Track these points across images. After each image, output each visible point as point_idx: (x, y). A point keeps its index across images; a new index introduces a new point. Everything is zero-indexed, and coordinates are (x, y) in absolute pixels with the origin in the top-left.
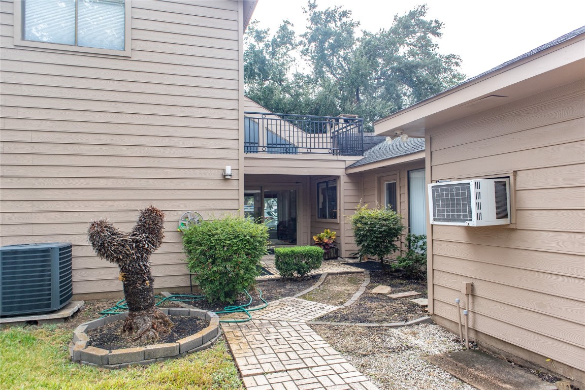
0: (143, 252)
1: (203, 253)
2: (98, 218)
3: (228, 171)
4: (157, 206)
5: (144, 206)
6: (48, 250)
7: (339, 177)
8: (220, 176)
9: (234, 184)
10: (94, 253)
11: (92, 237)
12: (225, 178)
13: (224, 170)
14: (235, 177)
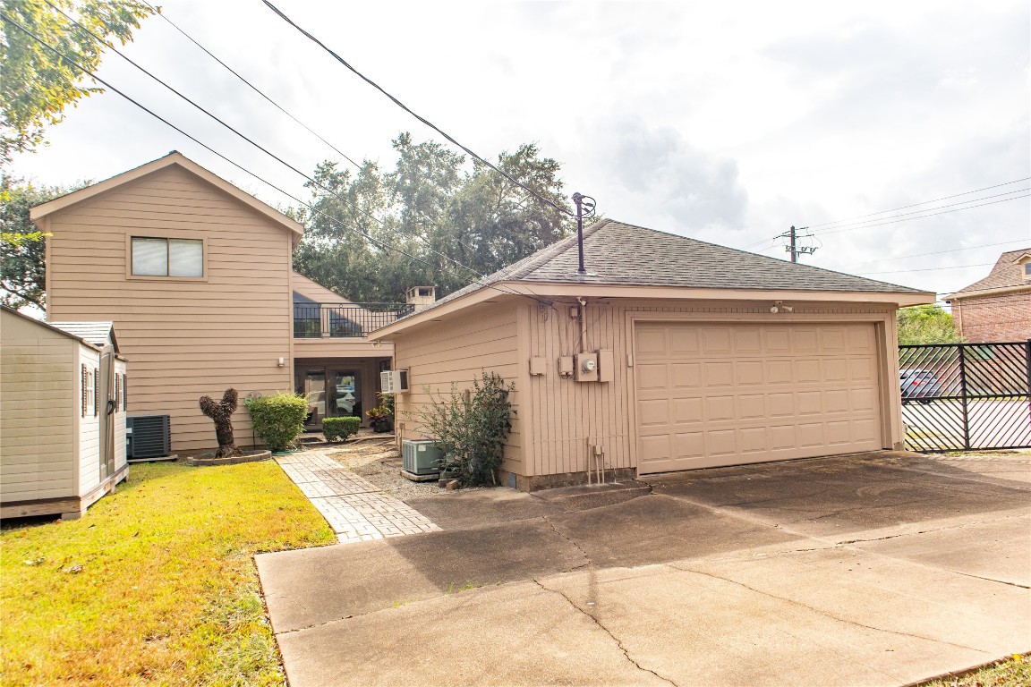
0: (228, 413)
1: (262, 417)
2: (204, 395)
3: (281, 361)
4: (235, 387)
5: (228, 387)
6: (161, 417)
7: (391, 357)
8: (276, 365)
9: (286, 371)
10: (202, 414)
11: (201, 404)
12: (279, 366)
13: (278, 360)
14: (287, 365)
